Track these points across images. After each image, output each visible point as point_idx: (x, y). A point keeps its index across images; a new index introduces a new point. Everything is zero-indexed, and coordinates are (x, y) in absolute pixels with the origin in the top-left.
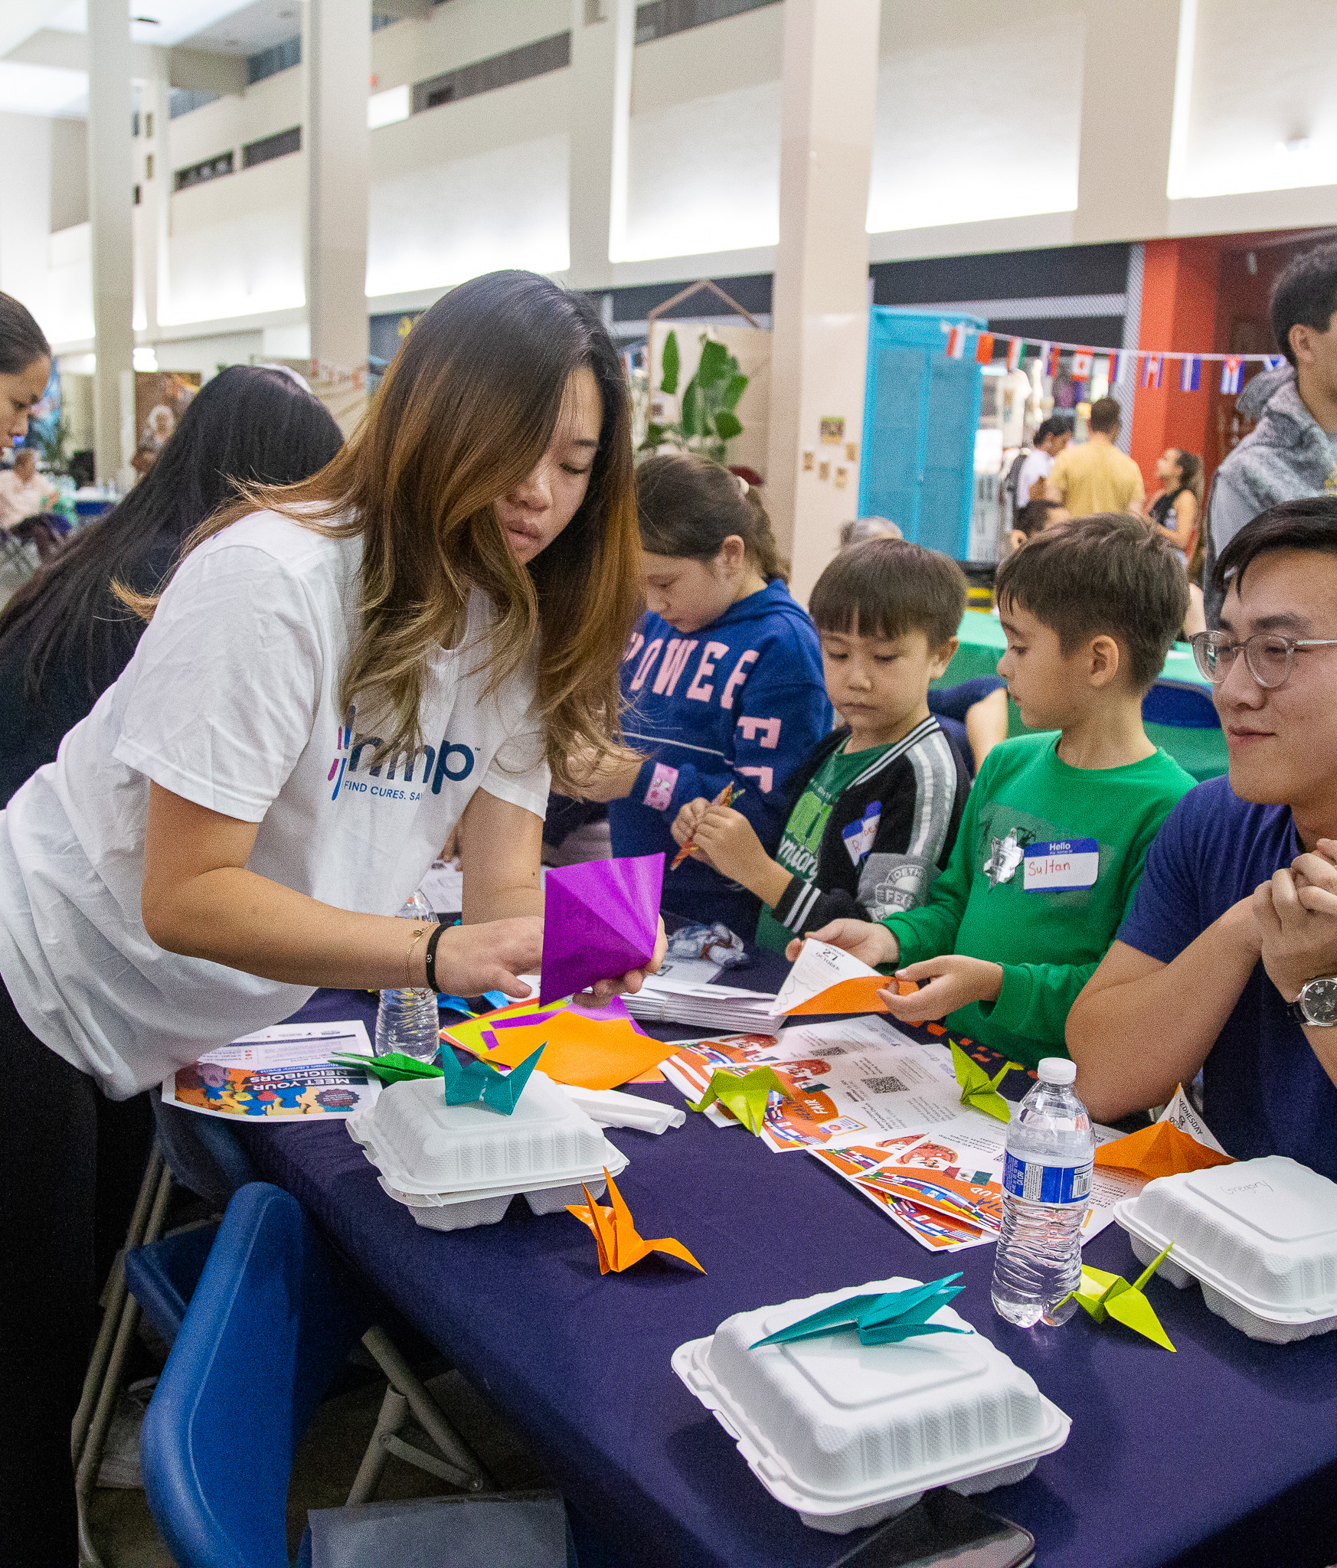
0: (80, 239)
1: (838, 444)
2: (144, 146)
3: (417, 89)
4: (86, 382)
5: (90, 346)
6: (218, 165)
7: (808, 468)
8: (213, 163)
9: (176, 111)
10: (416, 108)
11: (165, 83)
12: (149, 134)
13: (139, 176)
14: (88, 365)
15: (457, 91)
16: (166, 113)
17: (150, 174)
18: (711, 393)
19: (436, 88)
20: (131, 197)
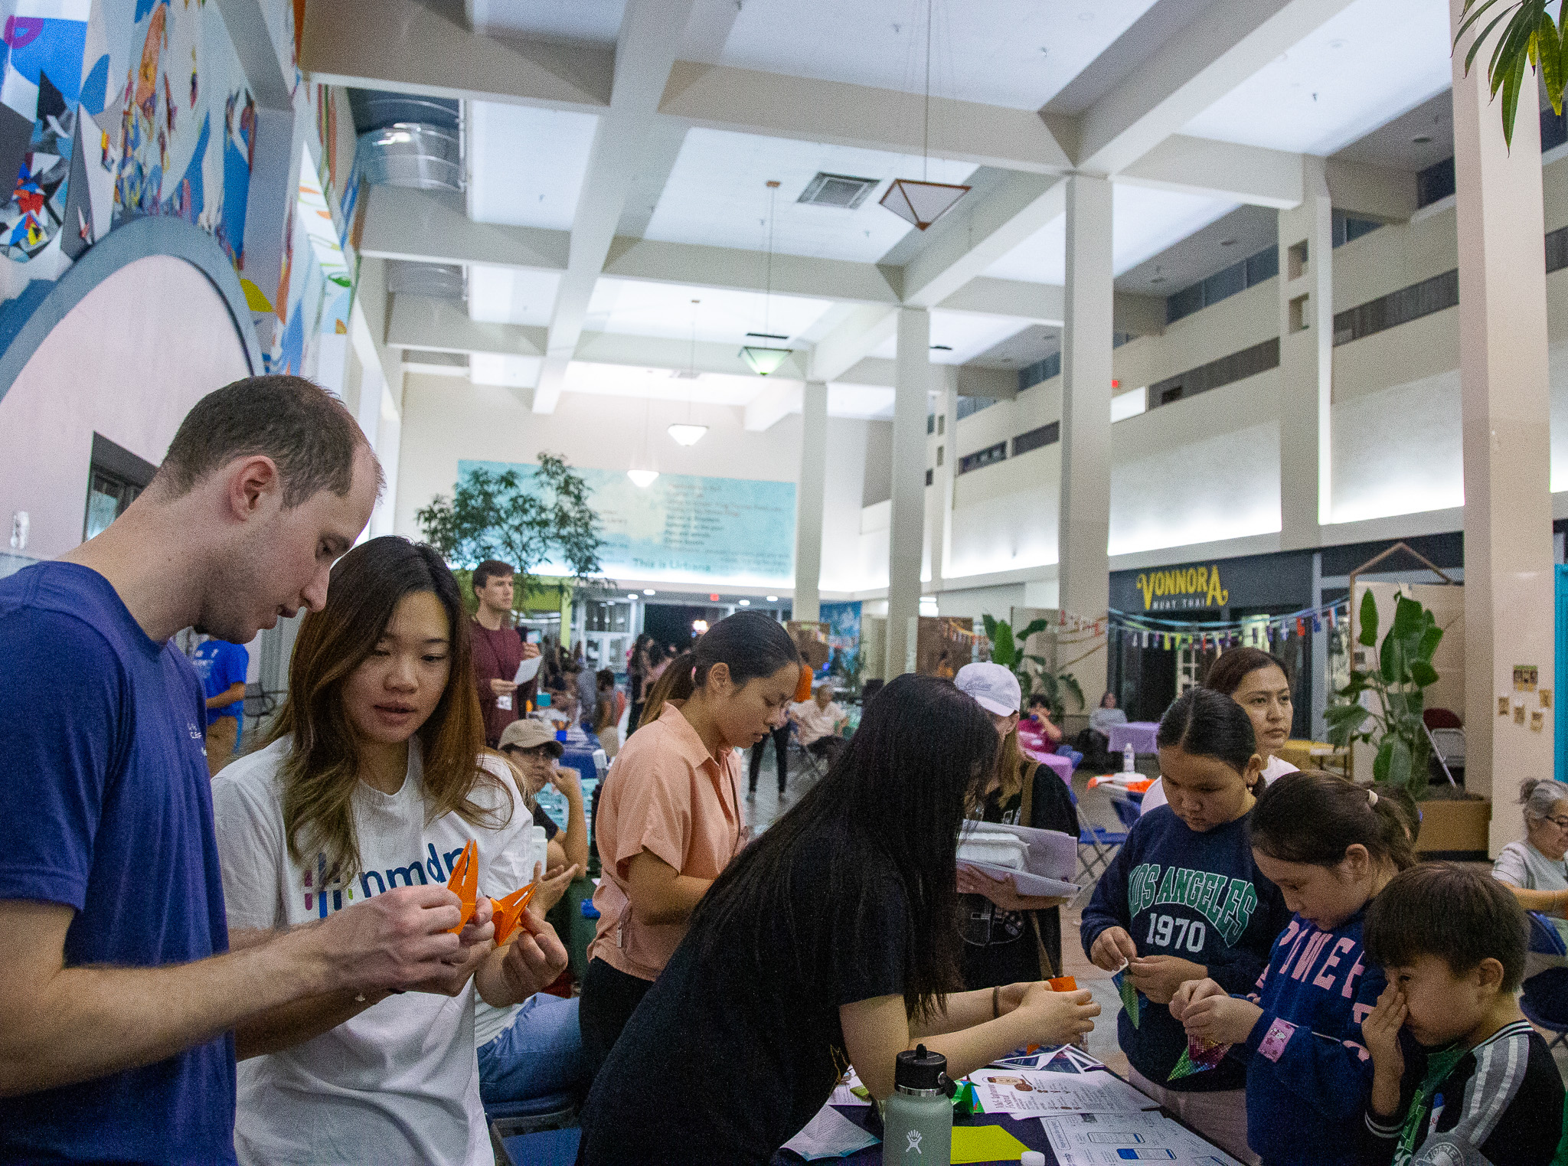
0: (883, 511)
1: (1531, 690)
2: (936, 440)
3: (1152, 389)
4: (880, 624)
5: (886, 594)
6: (994, 453)
7: (1503, 712)
8: (989, 451)
9: (962, 414)
10: (1152, 405)
11: (955, 393)
12: (941, 431)
13: (931, 463)
14: (883, 610)
15: (1185, 391)
16: (955, 414)
17: (940, 462)
18: (1408, 644)
19: (1168, 388)
20: (924, 478)
